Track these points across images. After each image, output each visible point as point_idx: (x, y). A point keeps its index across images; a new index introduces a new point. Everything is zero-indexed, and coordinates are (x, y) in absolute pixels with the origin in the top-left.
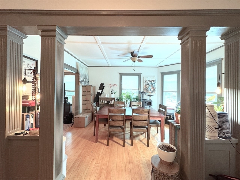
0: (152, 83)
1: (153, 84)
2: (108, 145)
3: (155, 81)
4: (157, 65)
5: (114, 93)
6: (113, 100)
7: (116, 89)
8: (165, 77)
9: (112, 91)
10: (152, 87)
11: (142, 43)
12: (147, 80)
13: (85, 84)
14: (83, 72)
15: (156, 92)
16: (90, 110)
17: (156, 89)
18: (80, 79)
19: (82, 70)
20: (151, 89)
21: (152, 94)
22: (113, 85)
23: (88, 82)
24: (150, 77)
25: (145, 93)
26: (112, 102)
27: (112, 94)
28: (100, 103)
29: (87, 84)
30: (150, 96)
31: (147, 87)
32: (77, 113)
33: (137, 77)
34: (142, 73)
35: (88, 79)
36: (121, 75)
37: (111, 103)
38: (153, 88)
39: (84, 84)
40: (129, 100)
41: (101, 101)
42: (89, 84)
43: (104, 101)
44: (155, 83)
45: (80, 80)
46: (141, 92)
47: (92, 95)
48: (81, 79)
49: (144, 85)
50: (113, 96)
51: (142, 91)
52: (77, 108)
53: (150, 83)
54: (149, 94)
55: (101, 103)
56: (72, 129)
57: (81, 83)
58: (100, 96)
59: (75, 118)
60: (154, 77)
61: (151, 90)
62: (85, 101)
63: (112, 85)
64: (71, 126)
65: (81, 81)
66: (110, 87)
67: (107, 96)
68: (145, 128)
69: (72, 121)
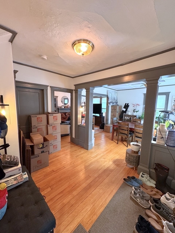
2: (117, 143)
5: (137, 112)
6: (135, 118)
7: (139, 108)
9: (134, 110)
14: (112, 96)
22: (136, 105)
23: (116, 102)
27: (134, 112)
28: (124, 118)
29: (115, 104)
32: (107, 123)
33: (164, 97)
34: (170, 92)
35: (117, 100)
39: (113, 104)
41: (126, 117)
42: (117, 104)
47: (117, 112)
48: (110, 101)
50: (135, 114)
52: (107, 120)
56: (103, 132)
57: (110, 104)
59: (106, 126)
62: (113, 116)
65: (110, 103)
66: (133, 106)
67: (130, 114)
69: (104, 128)
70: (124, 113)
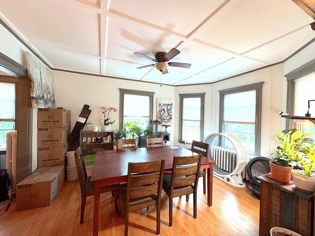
0: (168, 108)
1: (169, 110)
3: (171, 105)
4: (175, 83)
5: (111, 123)
6: (110, 136)
7: (114, 117)
8: (186, 100)
9: (105, 121)
10: (168, 113)
11: (188, 36)
12: (162, 104)
13: (47, 104)
14: (41, 78)
15: (173, 120)
16: (60, 160)
17: (173, 117)
18: (35, 93)
19: (39, 73)
20: (166, 116)
21: (168, 124)
22: (109, 110)
23: (52, 100)
24: (166, 100)
25: (160, 122)
26: (106, 140)
27: (106, 124)
28: (82, 142)
29: (50, 105)
30: (166, 126)
31: (162, 113)
33: (147, 98)
34: (154, 93)
35: (53, 95)
36: (123, 92)
37: (105, 142)
38: (170, 115)
39: (45, 105)
40: (137, 134)
41: (84, 139)
42: (55, 105)
43: (89, 139)
44: (171, 108)
45: (34, 95)
46: (154, 121)
48: (38, 93)
49: (158, 111)
50: (108, 129)
51: (154, 119)
53: (165, 108)
54: (164, 123)
55: (84, 143)
57: (37, 103)
58: (82, 129)
59: (20, 187)
60: (171, 100)
61: (167, 118)
62: (47, 142)
63: (107, 110)
64: (7, 210)
65: (36, 98)
66: (103, 113)
67: (97, 129)
68: (190, 187)
69: (7, 193)
70: (81, 130)
